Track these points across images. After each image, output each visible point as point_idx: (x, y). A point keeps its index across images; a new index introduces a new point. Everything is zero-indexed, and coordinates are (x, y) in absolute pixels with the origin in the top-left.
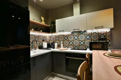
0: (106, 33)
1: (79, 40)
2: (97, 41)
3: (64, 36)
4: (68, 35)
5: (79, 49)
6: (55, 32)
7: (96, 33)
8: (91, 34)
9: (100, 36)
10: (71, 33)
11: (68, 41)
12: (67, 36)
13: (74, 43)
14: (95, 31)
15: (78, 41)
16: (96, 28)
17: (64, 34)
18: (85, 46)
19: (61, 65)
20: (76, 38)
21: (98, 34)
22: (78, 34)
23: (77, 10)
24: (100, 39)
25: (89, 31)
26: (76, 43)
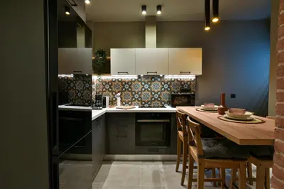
0: (191, 81)
1: (151, 91)
2: (179, 93)
3: (122, 81)
4: (131, 81)
5: (151, 107)
6: (110, 73)
7: (177, 80)
8: (171, 81)
9: (183, 85)
10: (137, 78)
11: (132, 91)
12: (130, 83)
13: (142, 96)
14: (176, 78)
15: (150, 93)
16: (181, 73)
17: (123, 78)
18: (161, 101)
19: (126, 136)
20: (146, 86)
21: (181, 81)
22: (150, 80)
23: (151, 37)
24: (182, 90)
25: (168, 77)
26: (146, 95)
